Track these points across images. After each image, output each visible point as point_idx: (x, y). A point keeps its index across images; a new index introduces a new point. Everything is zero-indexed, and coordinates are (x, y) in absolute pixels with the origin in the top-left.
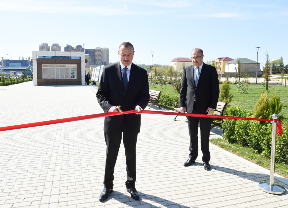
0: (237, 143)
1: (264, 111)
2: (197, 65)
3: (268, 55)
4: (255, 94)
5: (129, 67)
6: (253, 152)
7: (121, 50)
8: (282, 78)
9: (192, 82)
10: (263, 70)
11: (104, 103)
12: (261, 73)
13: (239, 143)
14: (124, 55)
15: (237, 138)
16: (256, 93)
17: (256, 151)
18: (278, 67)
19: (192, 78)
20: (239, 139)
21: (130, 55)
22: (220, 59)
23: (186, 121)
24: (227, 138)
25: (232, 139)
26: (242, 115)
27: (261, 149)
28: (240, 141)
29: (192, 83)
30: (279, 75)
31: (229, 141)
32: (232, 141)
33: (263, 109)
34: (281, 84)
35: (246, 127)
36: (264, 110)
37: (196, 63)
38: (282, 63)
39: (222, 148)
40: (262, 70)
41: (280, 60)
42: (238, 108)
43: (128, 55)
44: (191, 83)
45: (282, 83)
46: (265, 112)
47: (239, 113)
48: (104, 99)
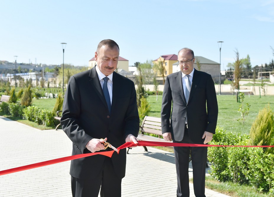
0: (232, 180)
1: (264, 134)
2: (187, 71)
3: (238, 54)
4: (224, 109)
5: (111, 77)
6: (256, 192)
7: (103, 52)
8: (254, 85)
9: (180, 96)
10: (225, 74)
11: (78, 133)
12: (223, 78)
13: (234, 181)
14: (107, 59)
15: (232, 174)
16: (226, 107)
17: (261, 189)
18: (244, 69)
19: (180, 91)
20: (233, 175)
21: (116, 59)
22: (165, 57)
23: (144, 154)
24: (216, 175)
25: (223, 175)
26: (227, 139)
27: (266, 186)
28: (236, 177)
29: (181, 98)
30: (246, 80)
31: (219, 179)
32: (224, 178)
33: (263, 131)
34: (252, 94)
35: (243, 157)
36: (265, 132)
37: (186, 69)
38: (250, 64)
39: (212, 189)
40: (223, 73)
41: (246, 60)
42: (221, 130)
43: (114, 60)
44: (178, 98)
45: (254, 93)
46: (266, 134)
47: (224, 138)
48: (76, 127)
